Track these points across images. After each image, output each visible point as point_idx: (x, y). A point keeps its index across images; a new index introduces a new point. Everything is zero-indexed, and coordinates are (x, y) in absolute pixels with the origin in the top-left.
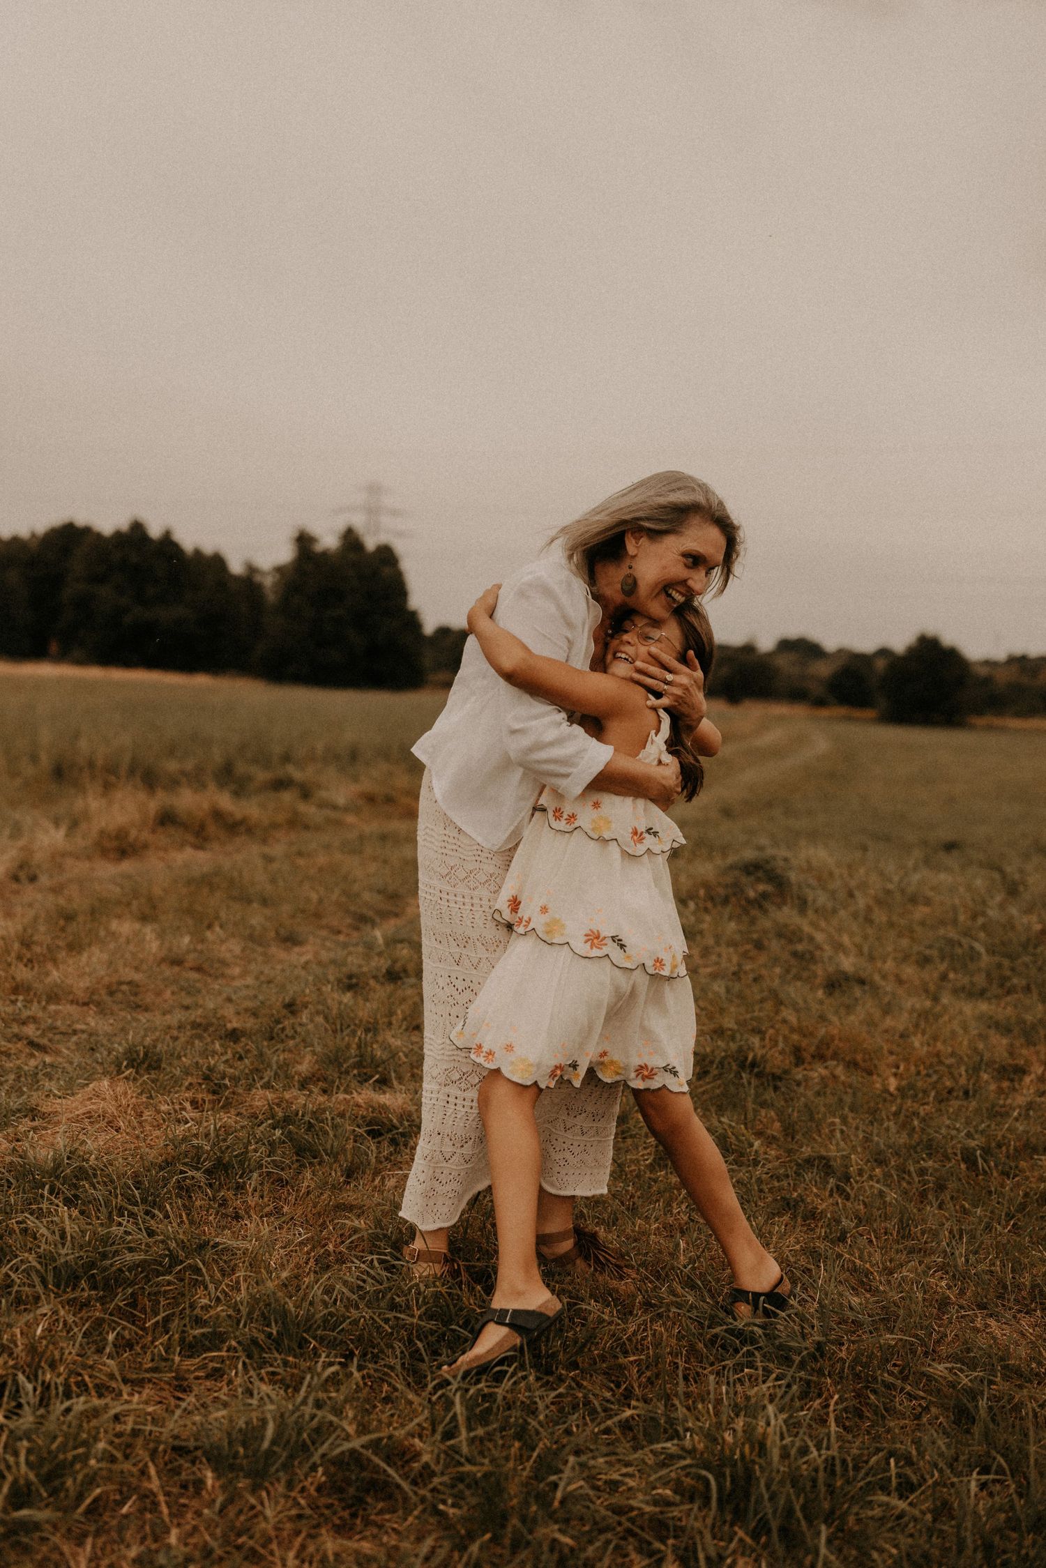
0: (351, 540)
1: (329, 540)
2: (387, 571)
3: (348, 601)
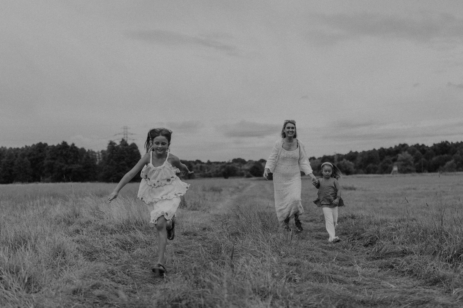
0: (124, 142)
1: (118, 143)
2: (135, 150)
3: (125, 159)
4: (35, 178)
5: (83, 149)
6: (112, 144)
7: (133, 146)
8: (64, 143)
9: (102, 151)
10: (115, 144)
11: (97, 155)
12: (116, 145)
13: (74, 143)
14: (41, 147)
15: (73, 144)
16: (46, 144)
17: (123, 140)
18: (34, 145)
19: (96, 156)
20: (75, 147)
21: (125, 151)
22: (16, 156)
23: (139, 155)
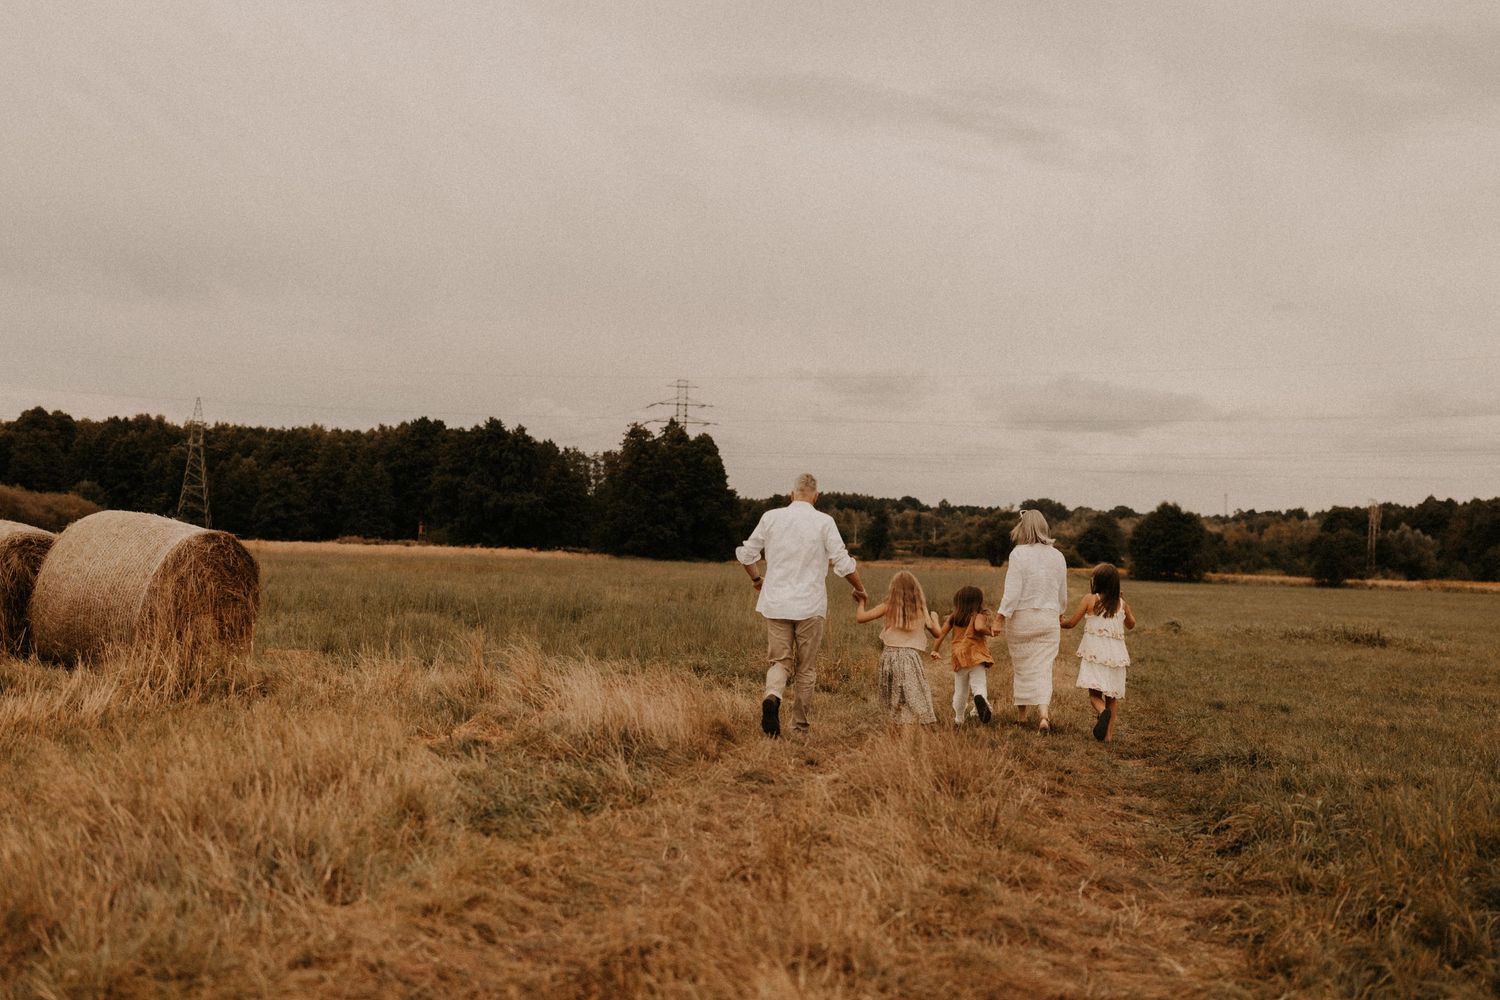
0: (675, 431)
1: (656, 431)
2: (708, 458)
3: (677, 485)
4: (402, 531)
5: (549, 446)
6: (637, 434)
7: (706, 445)
8: (495, 425)
9: (607, 455)
10: (647, 434)
11: (592, 466)
12: (649, 440)
13: (524, 425)
14: (426, 432)
15: (521, 430)
16: (440, 424)
17: (672, 422)
18: (404, 424)
19: (587, 468)
20: (528, 439)
21: (678, 460)
22: (353, 458)
23: (720, 474)
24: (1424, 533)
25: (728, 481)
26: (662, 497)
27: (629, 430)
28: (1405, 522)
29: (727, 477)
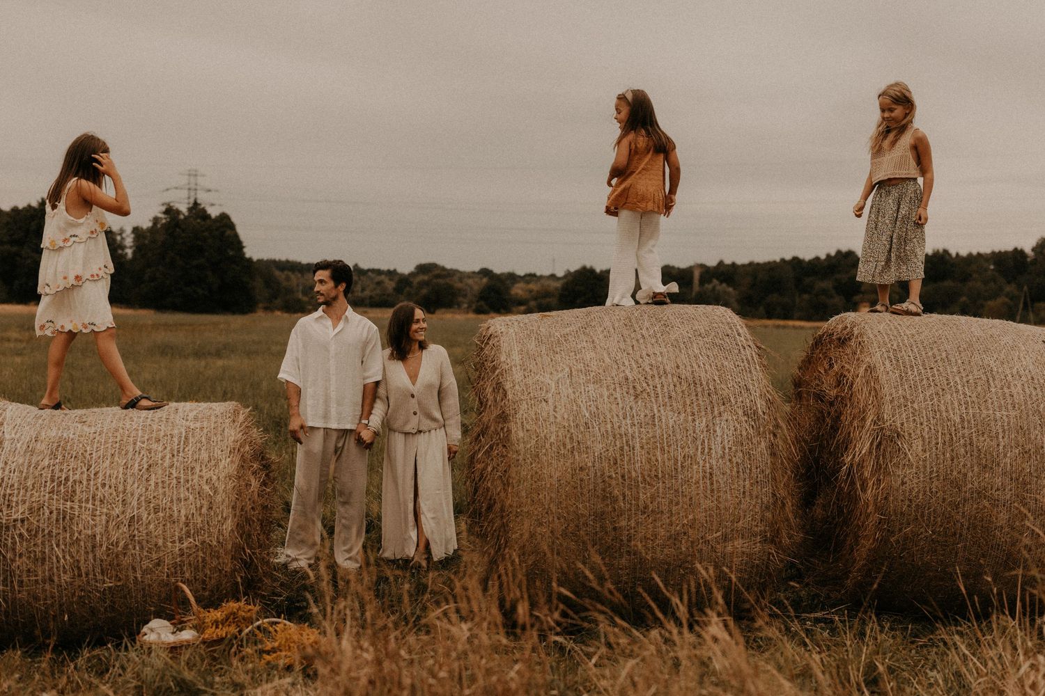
1: (183, 208)
2: (228, 232)
3: (206, 254)
6: (169, 211)
7: (225, 222)
10: (178, 212)
12: (182, 217)
17: (196, 204)
21: (206, 234)
23: (238, 245)
24: (729, 285)
25: (245, 250)
26: (195, 263)
27: (163, 208)
28: (717, 279)
29: (244, 247)
